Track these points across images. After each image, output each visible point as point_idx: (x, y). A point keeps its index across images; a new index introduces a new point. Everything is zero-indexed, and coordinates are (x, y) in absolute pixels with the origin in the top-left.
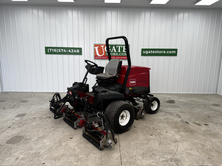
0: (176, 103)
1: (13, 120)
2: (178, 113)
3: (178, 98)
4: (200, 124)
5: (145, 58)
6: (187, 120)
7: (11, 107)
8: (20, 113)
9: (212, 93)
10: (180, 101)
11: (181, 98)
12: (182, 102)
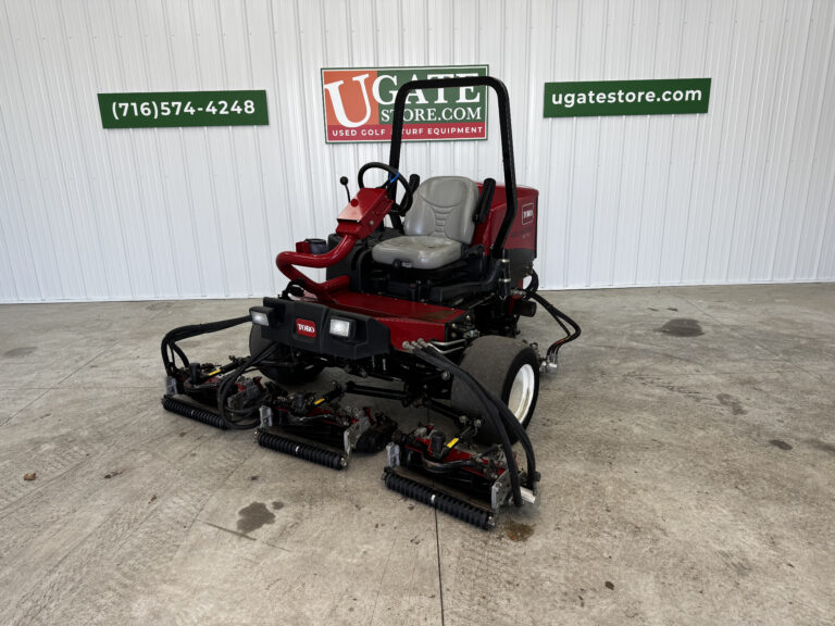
0: (708, 332)
2: (724, 391)
3: (710, 307)
5: (563, 126)
10: (724, 325)
11: (726, 308)
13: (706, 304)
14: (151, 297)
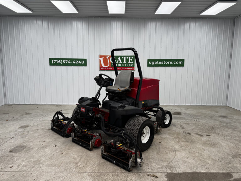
0: (183, 114)
1: (16, 131)
2: (182, 125)
3: (185, 110)
4: (202, 135)
5: (152, 69)
6: (190, 132)
7: (14, 120)
8: (23, 125)
9: (221, 105)
11: (188, 110)
12: (188, 114)
13: (184, 109)
14: (56, 104)
